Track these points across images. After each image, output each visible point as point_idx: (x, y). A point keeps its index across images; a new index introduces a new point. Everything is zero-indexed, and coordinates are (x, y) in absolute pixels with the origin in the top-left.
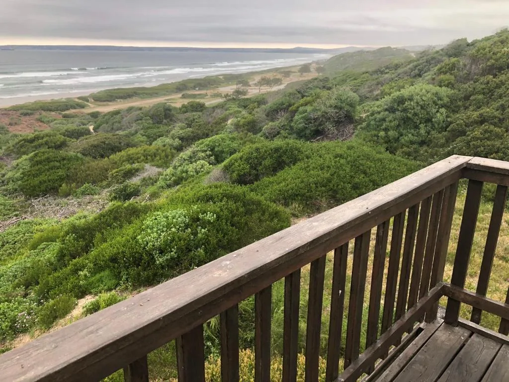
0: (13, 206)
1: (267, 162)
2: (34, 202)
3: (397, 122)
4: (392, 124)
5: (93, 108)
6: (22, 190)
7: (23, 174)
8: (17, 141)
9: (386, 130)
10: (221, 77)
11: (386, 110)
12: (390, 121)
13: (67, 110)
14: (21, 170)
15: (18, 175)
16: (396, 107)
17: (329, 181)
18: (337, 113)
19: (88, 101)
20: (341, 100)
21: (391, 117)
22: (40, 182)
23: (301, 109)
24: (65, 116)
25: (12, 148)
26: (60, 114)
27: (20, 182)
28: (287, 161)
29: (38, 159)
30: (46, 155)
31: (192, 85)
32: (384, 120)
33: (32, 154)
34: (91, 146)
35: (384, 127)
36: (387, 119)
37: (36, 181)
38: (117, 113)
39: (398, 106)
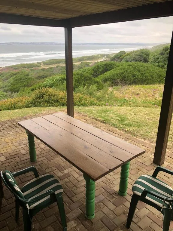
0: (6, 95)
1: (101, 70)
2: (14, 94)
3: (164, 59)
4: (162, 60)
5: (43, 67)
6: (10, 90)
7: (11, 84)
8: (10, 74)
9: (158, 62)
10: (100, 55)
11: (160, 54)
12: (161, 59)
13: (32, 67)
14: (10, 83)
15: (9, 84)
16: (164, 52)
17: (123, 73)
18: (140, 58)
19: (41, 64)
20: (142, 52)
21: (161, 57)
22: (17, 87)
23: (125, 57)
24: (31, 70)
25: (8, 76)
26: (29, 69)
27: (9, 87)
28: (109, 69)
29: (17, 78)
30: (20, 77)
31: (86, 58)
32: (158, 58)
33: (14, 77)
34: (39, 76)
35: (158, 61)
36: (159, 58)
37: (15, 86)
38: (52, 68)
39: (165, 52)
